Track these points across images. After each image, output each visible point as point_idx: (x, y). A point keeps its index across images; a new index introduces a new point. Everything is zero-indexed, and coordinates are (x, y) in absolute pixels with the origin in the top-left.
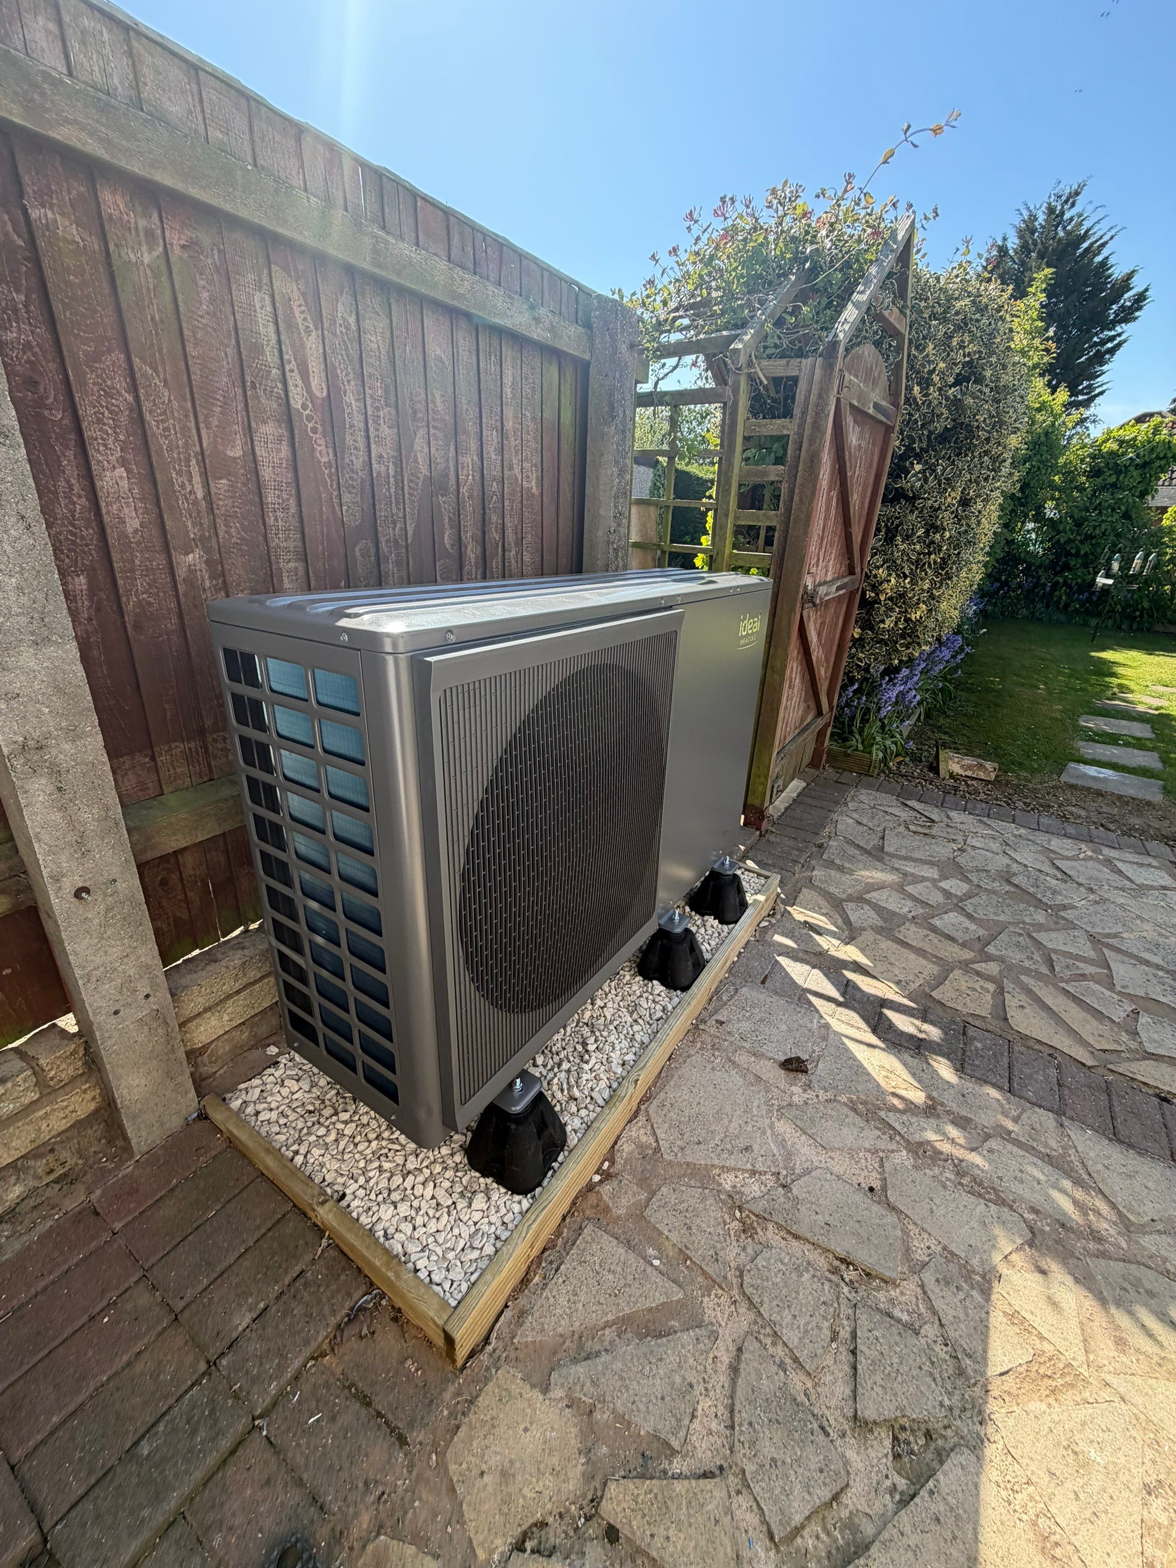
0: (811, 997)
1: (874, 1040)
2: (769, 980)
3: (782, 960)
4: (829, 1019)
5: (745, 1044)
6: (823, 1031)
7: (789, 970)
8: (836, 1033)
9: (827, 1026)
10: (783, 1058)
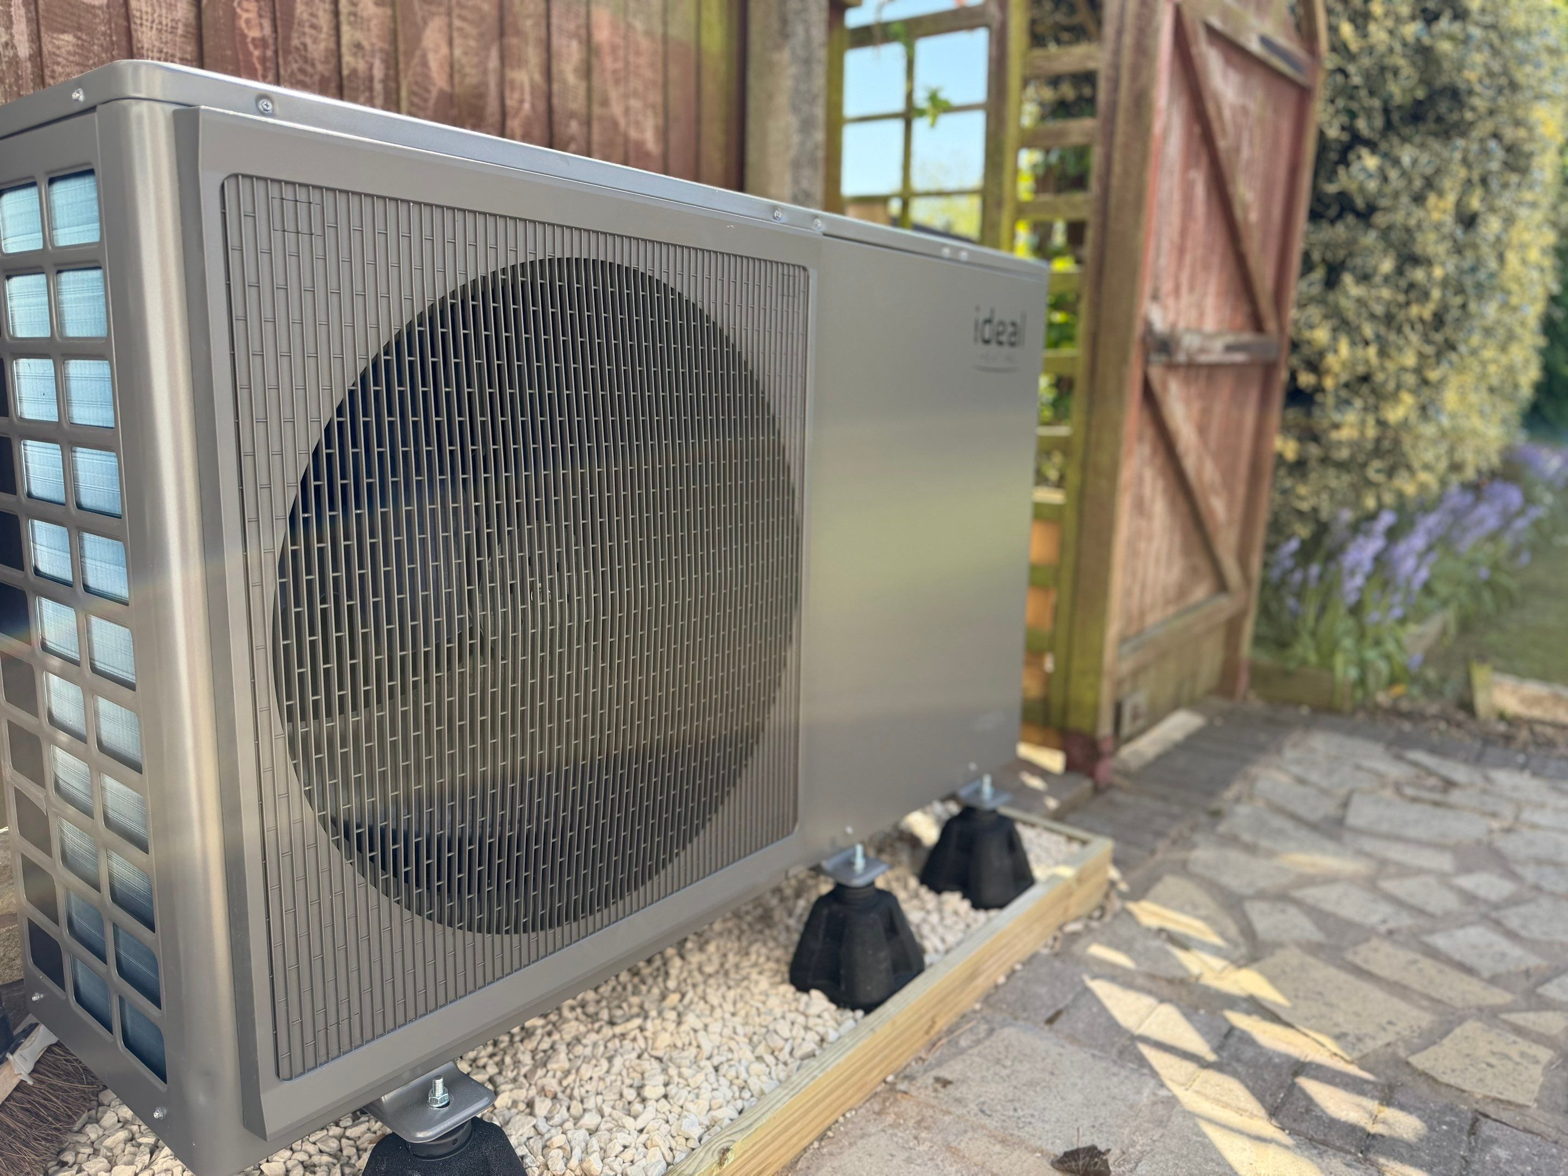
0: (1146, 1050)
1: (1268, 1129)
2: (1063, 1018)
3: (1100, 988)
4: (1178, 1091)
5: (985, 1121)
6: (1161, 1111)
7: (1109, 1004)
8: (1191, 1115)
9: (1172, 1102)
10: (1060, 1149)
